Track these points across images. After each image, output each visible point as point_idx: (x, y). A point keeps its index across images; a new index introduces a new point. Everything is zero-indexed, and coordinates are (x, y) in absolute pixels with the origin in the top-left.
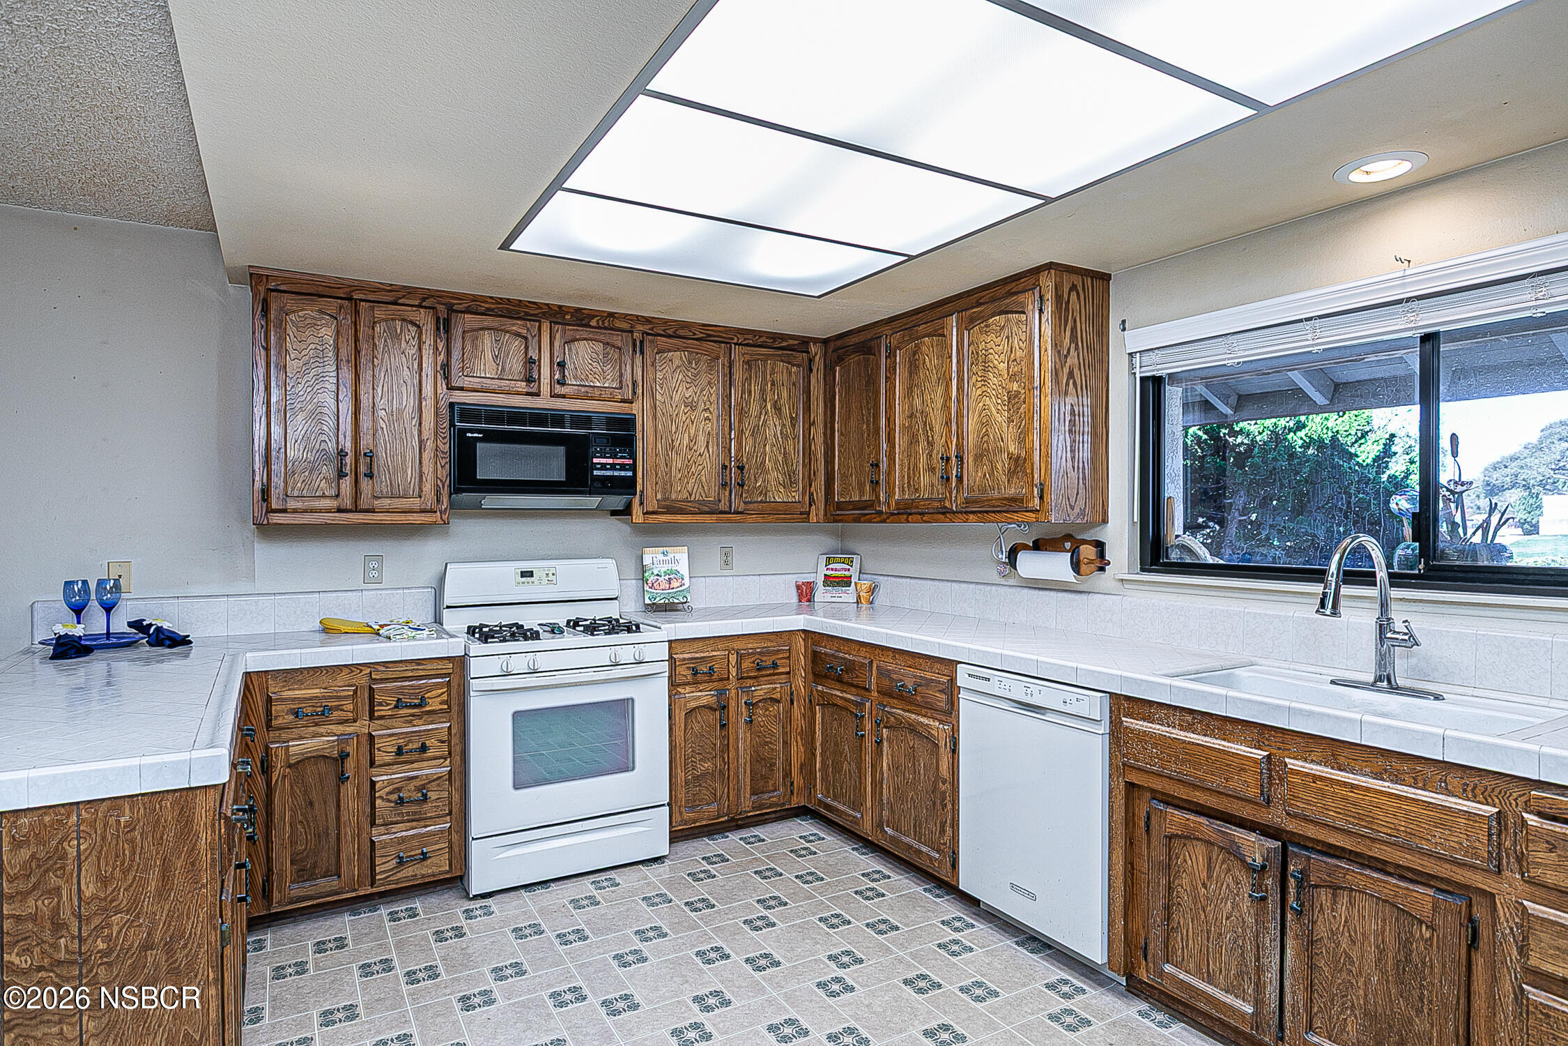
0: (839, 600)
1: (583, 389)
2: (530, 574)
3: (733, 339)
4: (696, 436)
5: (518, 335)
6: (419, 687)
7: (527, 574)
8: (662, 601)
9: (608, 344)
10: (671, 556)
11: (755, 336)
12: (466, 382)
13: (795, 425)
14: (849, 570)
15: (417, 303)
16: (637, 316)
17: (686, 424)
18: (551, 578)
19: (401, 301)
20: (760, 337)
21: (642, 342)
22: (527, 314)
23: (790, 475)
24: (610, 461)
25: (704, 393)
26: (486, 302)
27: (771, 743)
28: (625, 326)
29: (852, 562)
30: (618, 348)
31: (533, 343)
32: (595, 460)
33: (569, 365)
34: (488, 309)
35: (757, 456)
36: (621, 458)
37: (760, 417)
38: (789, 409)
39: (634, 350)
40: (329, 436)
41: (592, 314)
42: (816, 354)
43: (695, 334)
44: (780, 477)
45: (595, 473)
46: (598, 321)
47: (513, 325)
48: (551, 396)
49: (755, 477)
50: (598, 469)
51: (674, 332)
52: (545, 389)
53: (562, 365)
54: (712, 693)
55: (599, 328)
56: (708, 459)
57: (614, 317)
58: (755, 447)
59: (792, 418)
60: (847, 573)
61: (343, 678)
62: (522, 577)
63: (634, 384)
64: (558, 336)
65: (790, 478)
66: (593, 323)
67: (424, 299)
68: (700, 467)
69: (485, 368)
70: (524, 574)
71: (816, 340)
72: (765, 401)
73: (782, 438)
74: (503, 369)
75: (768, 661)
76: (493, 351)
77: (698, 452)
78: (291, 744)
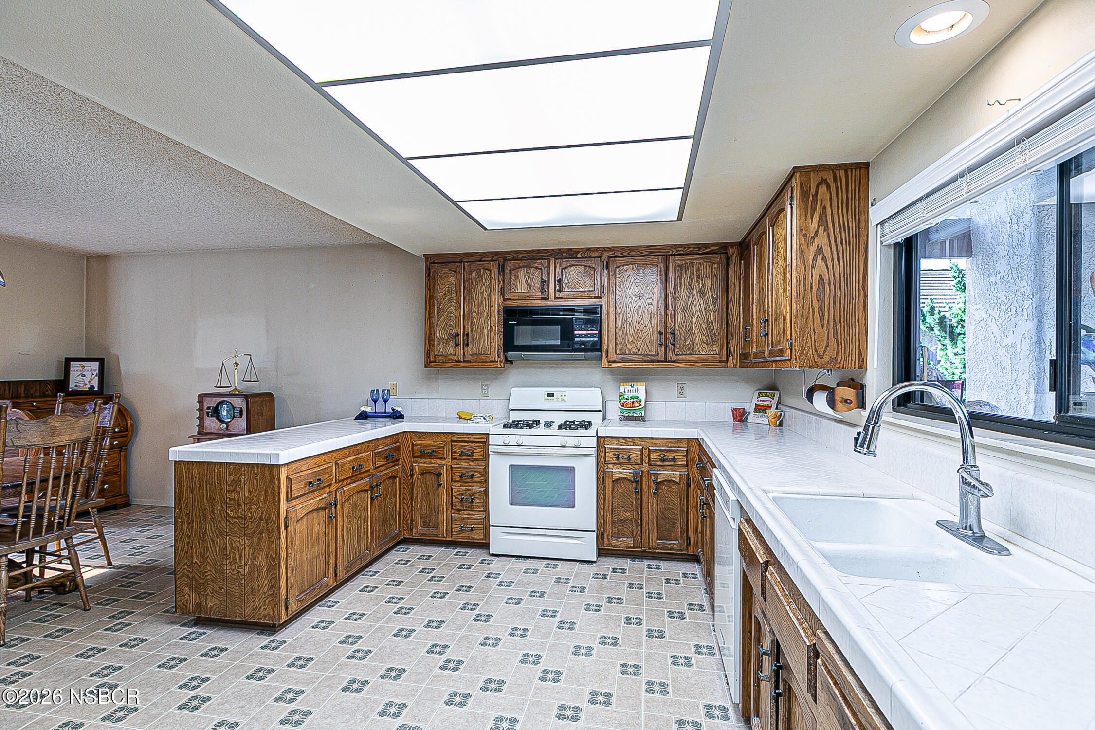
0: (762, 422)
1: (572, 293)
2: (552, 395)
3: (669, 252)
4: (643, 314)
5: (537, 268)
6: (471, 447)
7: (550, 395)
8: (627, 415)
9: (586, 266)
10: (635, 387)
11: (685, 248)
12: (511, 296)
13: (716, 303)
14: (771, 401)
15: (490, 259)
16: (604, 248)
17: (636, 308)
18: (563, 397)
19: (483, 259)
20: (689, 248)
21: (608, 263)
22: (543, 256)
23: (711, 337)
24: (584, 332)
25: (648, 288)
26: (522, 253)
27: (673, 509)
28: (597, 254)
29: (774, 396)
30: (592, 267)
31: (545, 271)
32: (576, 333)
33: (564, 280)
34: (523, 257)
35: (686, 325)
36: (591, 330)
37: (689, 300)
38: (711, 292)
39: (603, 268)
40: (453, 327)
41: (577, 251)
42: (733, 254)
43: (642, 253)
44: (704, 338)
45: (576, 339)
46: (581, 254)
47: (535, 263)
48: (555, 299)
49: (685, 338)
50: (577, 337)
51: (628, 254)
52: (552, 295)
53: (560, 281)
54: (630, 471)
55: (582, 258)
56: (651, 329)
57: (591, 250)
58: (685, 319)
59: (713, 298)
60: (769, 404)
61: (441, 438)
62: (548, 396)
63: (602, 287)
64: (558, 266)
65: (712, 339)
66: (579, 256)
67: (493, 257)
68: (645, 334)
69: (522, 287)
70: (549, 395)
71: (732, 245)
72: (692, 289)
73: (705, 312)
74: (530, 286)
75: (671, 456)
76: (525, 278)
77: (644, 325)
78: (421, 465)
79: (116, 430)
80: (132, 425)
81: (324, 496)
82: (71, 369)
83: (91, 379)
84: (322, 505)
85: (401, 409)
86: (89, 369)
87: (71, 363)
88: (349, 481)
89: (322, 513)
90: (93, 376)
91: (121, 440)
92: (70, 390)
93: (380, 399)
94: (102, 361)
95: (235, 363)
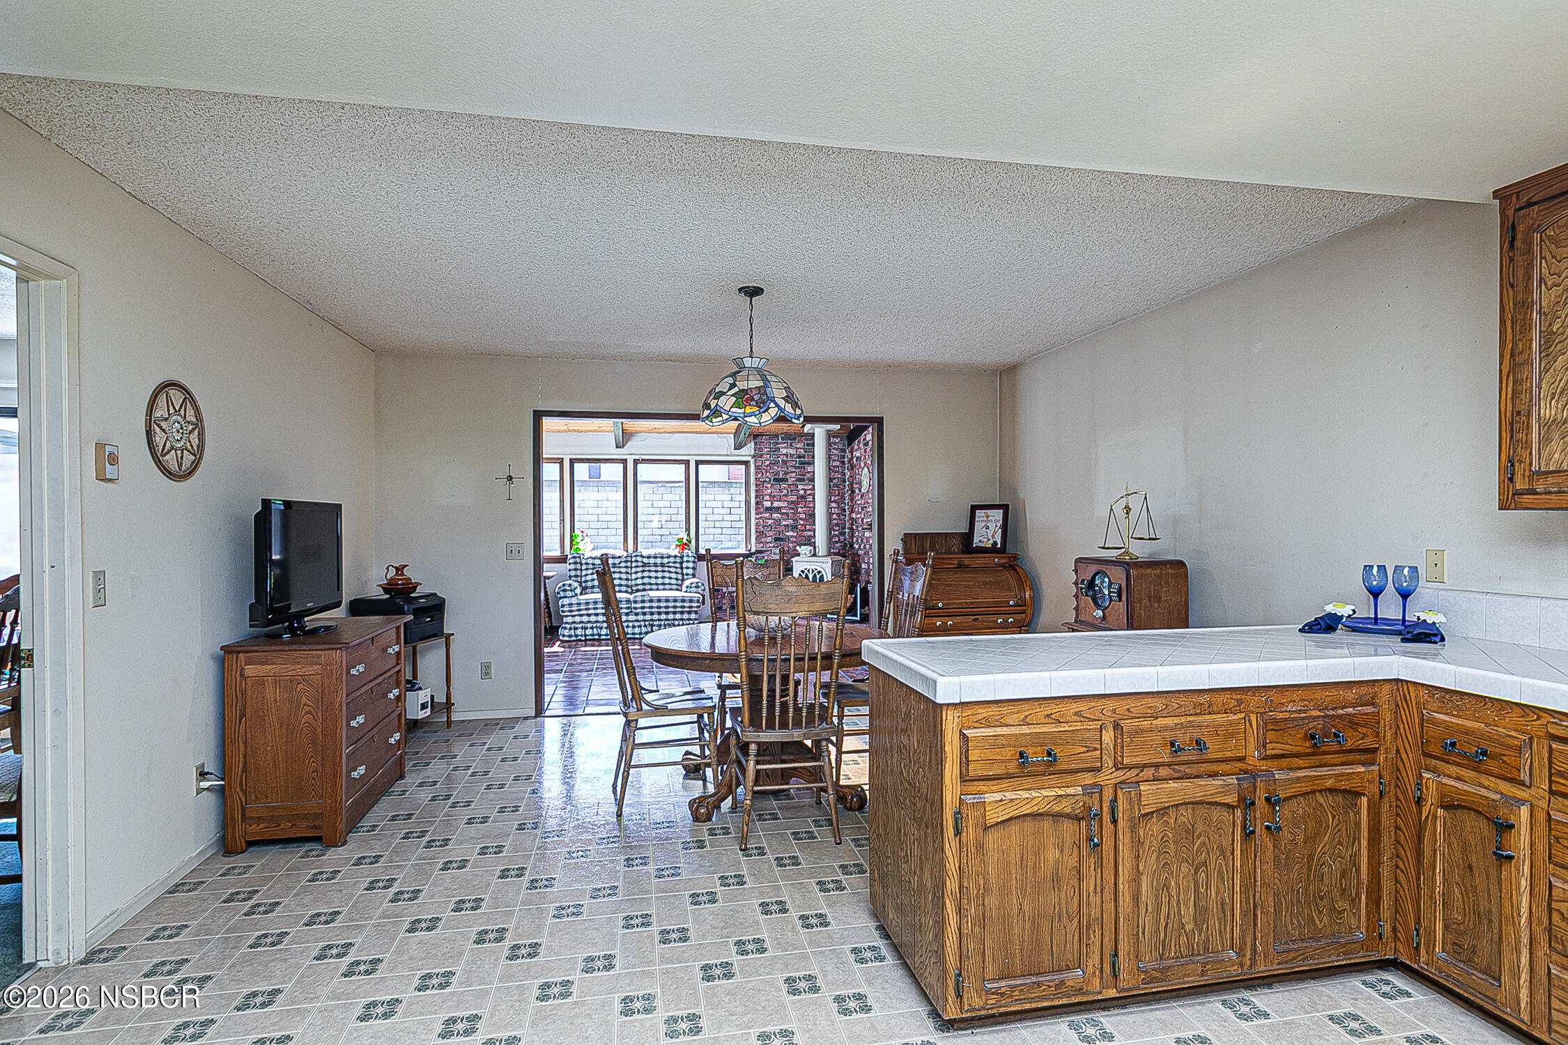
61: (1513, 720)
78: (1445, 780)
79: (1011, 603)
80: (1032, 598)
81: (1071, 791)
82: (977, 519)
83: (995, 532)
84: (1065, 807)
85: (1443, 620)
86: (993, 519)
88: (1163, 772)
89: (1068, 826)
90: (997, 528)
91: (1019, 617)
93: (1390, 588)
94: (1005, 508)
95: (1125, 508)
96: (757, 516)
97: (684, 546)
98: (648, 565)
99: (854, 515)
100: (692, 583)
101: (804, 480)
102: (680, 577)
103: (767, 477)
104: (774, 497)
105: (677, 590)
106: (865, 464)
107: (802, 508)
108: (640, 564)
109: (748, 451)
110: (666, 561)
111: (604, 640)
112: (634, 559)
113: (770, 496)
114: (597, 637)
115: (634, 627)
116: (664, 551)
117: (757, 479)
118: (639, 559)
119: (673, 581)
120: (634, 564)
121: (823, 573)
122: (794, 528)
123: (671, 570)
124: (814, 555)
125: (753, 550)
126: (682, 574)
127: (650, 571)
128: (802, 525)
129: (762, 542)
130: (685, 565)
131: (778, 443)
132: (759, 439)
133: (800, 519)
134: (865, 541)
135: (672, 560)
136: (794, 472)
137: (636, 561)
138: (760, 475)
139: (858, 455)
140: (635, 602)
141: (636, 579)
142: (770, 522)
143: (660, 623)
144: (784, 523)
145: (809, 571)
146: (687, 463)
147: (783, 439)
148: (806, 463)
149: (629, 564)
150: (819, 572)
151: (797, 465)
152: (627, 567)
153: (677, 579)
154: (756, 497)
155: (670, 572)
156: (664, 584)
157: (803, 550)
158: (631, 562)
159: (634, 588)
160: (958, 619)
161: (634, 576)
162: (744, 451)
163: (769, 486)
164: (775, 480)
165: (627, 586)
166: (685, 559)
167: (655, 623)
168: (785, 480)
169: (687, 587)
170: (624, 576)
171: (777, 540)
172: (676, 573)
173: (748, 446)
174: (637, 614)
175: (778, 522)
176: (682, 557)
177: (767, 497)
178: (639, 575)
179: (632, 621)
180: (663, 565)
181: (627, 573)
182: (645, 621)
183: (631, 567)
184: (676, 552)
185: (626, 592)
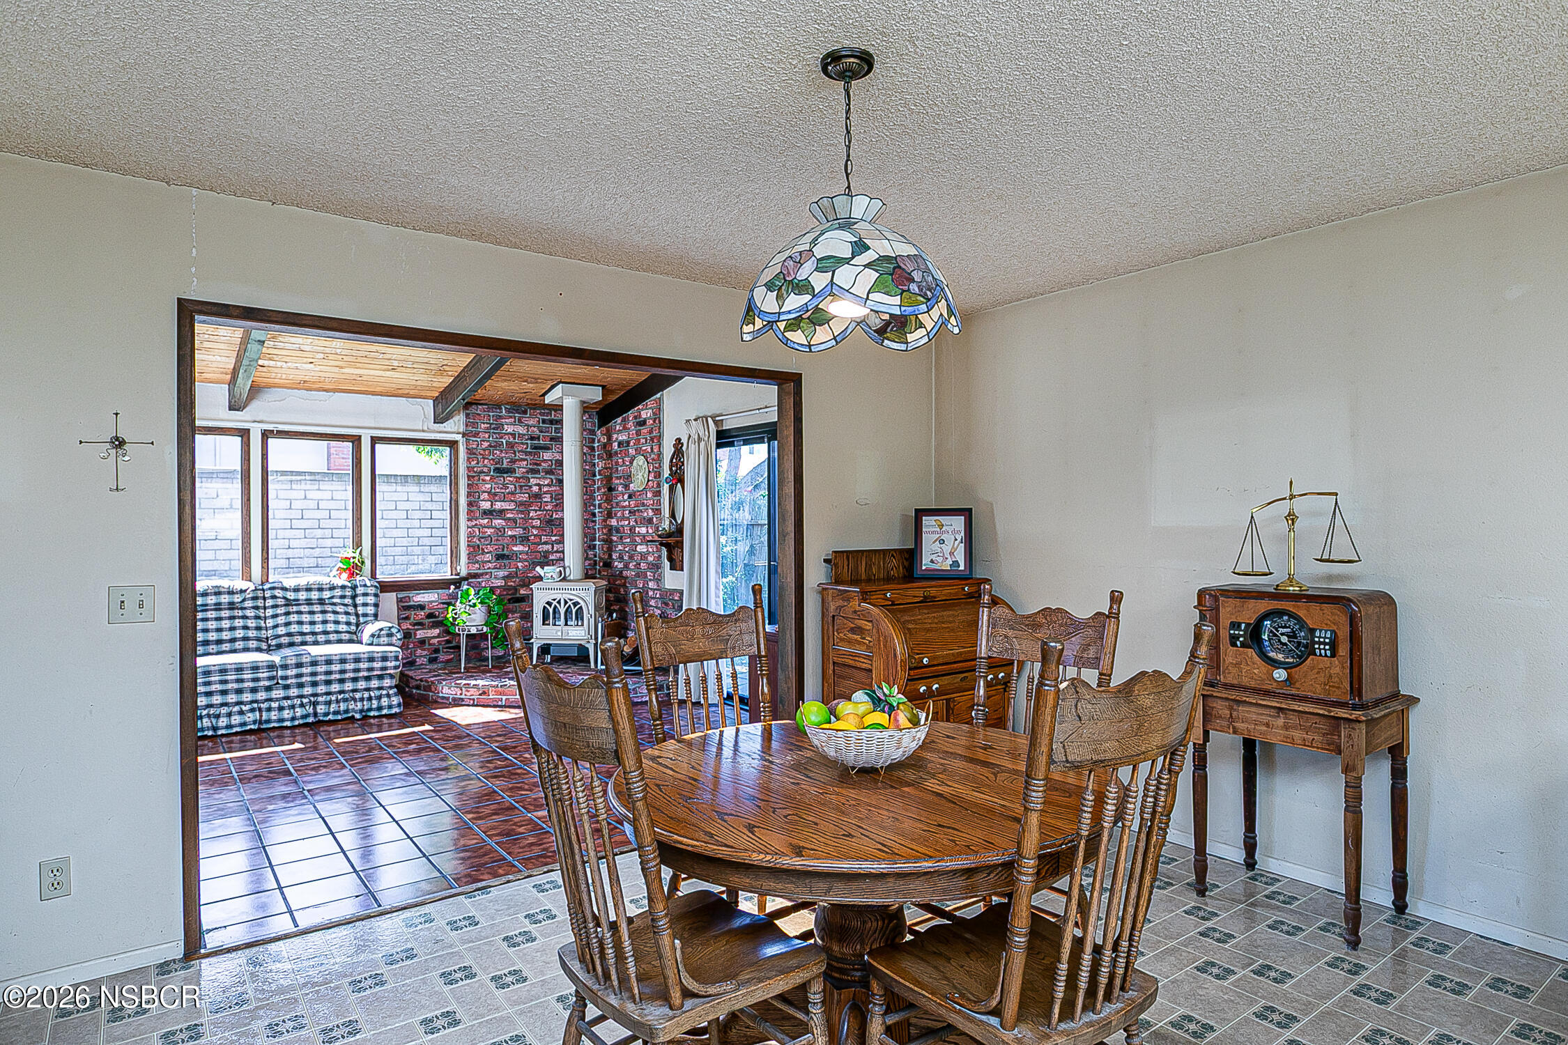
82: (924, 529)
83: (954, 549)
86: (950, 529)
87: (924, 518)
90: (957, 542)
92: (924, 568)
94: (967, 513)
95: (1289, 515)
96: (470, 524)
97: (353, 569)
98: (297, 602)
99: (614, 522)
100: (381, 630)
101: (537, 472)
102: (353, 619)
103: (485, 466)
104: (495, 495)
105: (351, 641)
106: (638, 451)
107: (536, 511)
108: (280, 602)
109: (455, 427)
110: (326, 594)
111: (223, 735)
112: (268, 594)
113: (489, 493)
114: (210, 733)
115: (281, 709)
116: (325, 580)
117: (469, 469)
118: (278, 593)
119: (343, 628)
120: (269, 603)
121: (582, 603)
122: (524, 539)
123: (338, 609)
124: (564, 579)
125: (464, 573)
126: (357, 615)
127: (300, 613)
128: (535, 535)
129: (477, 562)
130: (360, 600)
131: (501, 417)
132: (473, 409)
133: (533, 527)
134: (637, 558)
135: (338, 592)
136: (524, 460)
137: (274, 597)
138: (473, 463)
139: (623, 437)
140: (285, 667)
141: (276, 626)
142: (489, 531)
143: (328, 698)
144: (510, 533)
145: (559, 602)
146: (356, 440)
147: (508, 411)
148: (541, 448)
149: (260, 603)
150: (575, 604)
151: (529, 450)
152: (256, 608)
153: (348, 624)
154: (469, 494)
155: (335, 612)
156: (326, 633)
157: (548, 572)
158: (264, 599)
159: (274, 642)
160: (946, 680)
161: (270, 623)
162: (450, 425)
163: (488, 478)
164: (497, 470)
165: (259, 639)
166: (360, 590)
167: (320, 699)
168: (510, 471)
169: (373, 636)
170: (252, 623)
171: (500, 557)
172: (347, 613)
173: (456, 418)
174: (286, 687)
175: (500, 531)
176: (354, 588)
177: (485, 496)
178: (281, 620)
179: (277, 699)
180: (321, 602)
181: (257, 617)
182: (301, 696)
183: (265, 608)
184: (343, 580)
185: (259, 650)
